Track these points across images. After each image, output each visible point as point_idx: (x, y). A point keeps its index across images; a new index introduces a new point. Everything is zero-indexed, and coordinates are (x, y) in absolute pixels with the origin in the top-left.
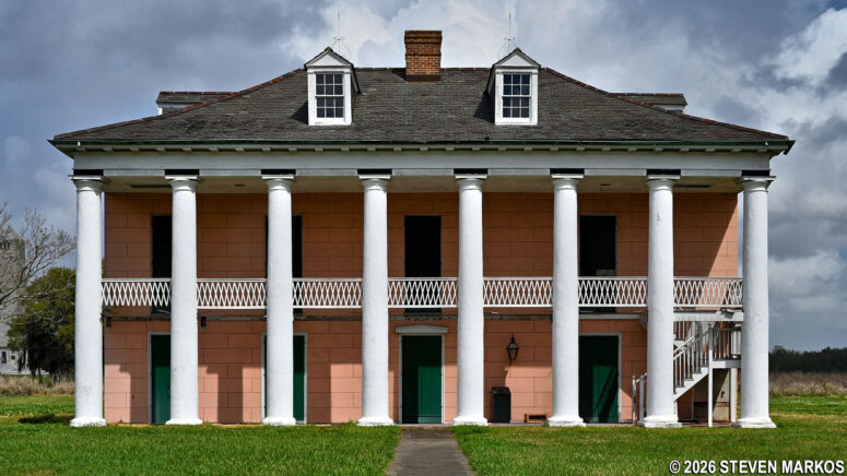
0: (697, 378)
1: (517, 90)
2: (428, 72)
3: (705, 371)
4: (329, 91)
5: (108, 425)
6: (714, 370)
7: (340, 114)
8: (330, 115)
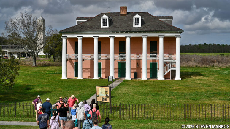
0: (168, 71)
1: (137, 21)
2: (125, 14)
3: (170, 70)
4: (105, 21)
5: (68, 79)
6: (172, 70)
7: (107, 25)
8: (105, 25)
